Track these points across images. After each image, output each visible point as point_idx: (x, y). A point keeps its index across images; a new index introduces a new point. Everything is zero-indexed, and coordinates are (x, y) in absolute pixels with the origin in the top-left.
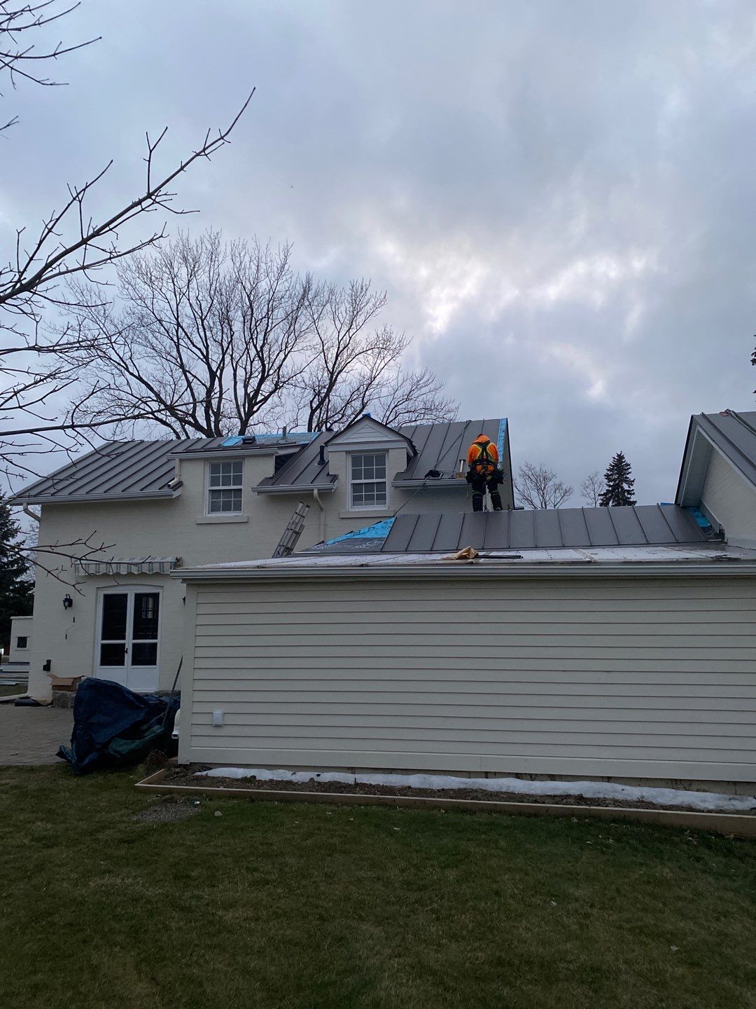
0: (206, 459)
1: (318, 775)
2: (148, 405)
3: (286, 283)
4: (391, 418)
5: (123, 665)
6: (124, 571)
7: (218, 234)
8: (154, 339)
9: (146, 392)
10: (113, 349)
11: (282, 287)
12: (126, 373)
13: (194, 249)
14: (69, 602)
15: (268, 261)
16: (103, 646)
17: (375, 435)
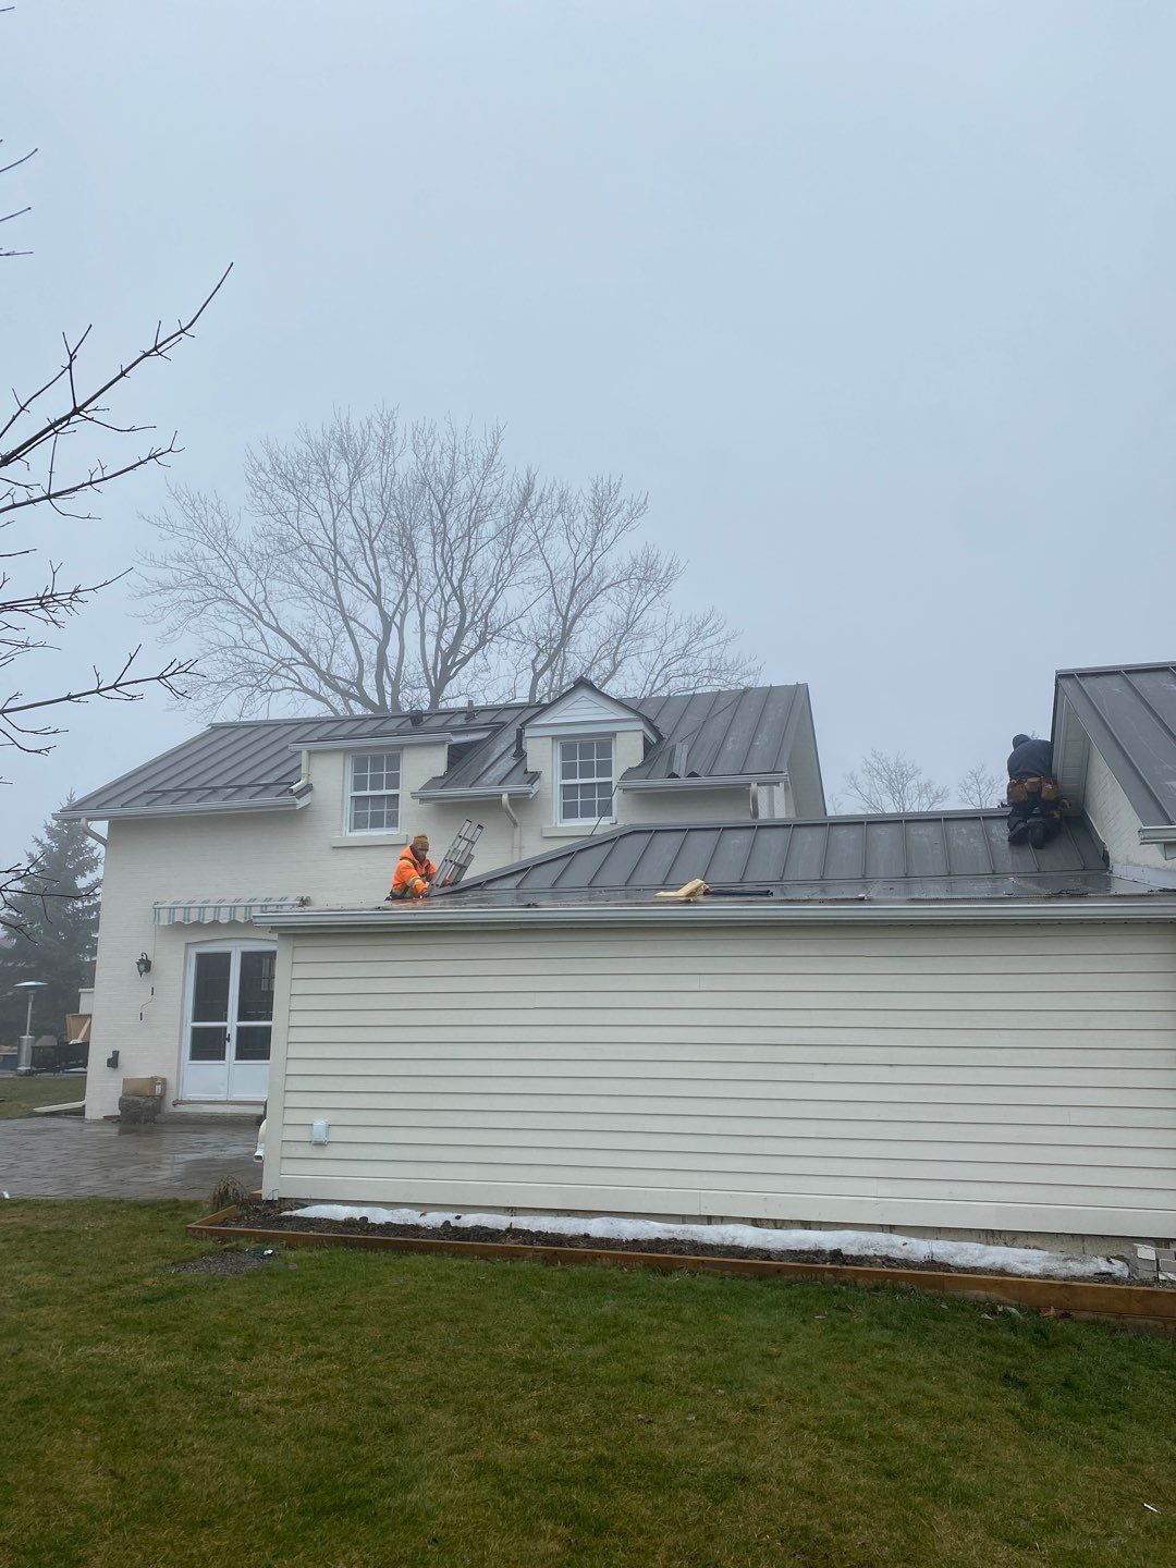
0: (346, 751)
1: (458, 1218)
2: (292, 670)
3: (495, 483)
4: (658, 684)
5: (224, 1059)
6: (224, 919)
7: (392, 413)
8: (302, 573)
9: (287, 651)
10: (239, 586)
11: (490, 489)
12: (260, 623)
13: (359, 435)
14: (145, 965)
15: (469, 451)
16: (195, 1030)
17: (595, 711)
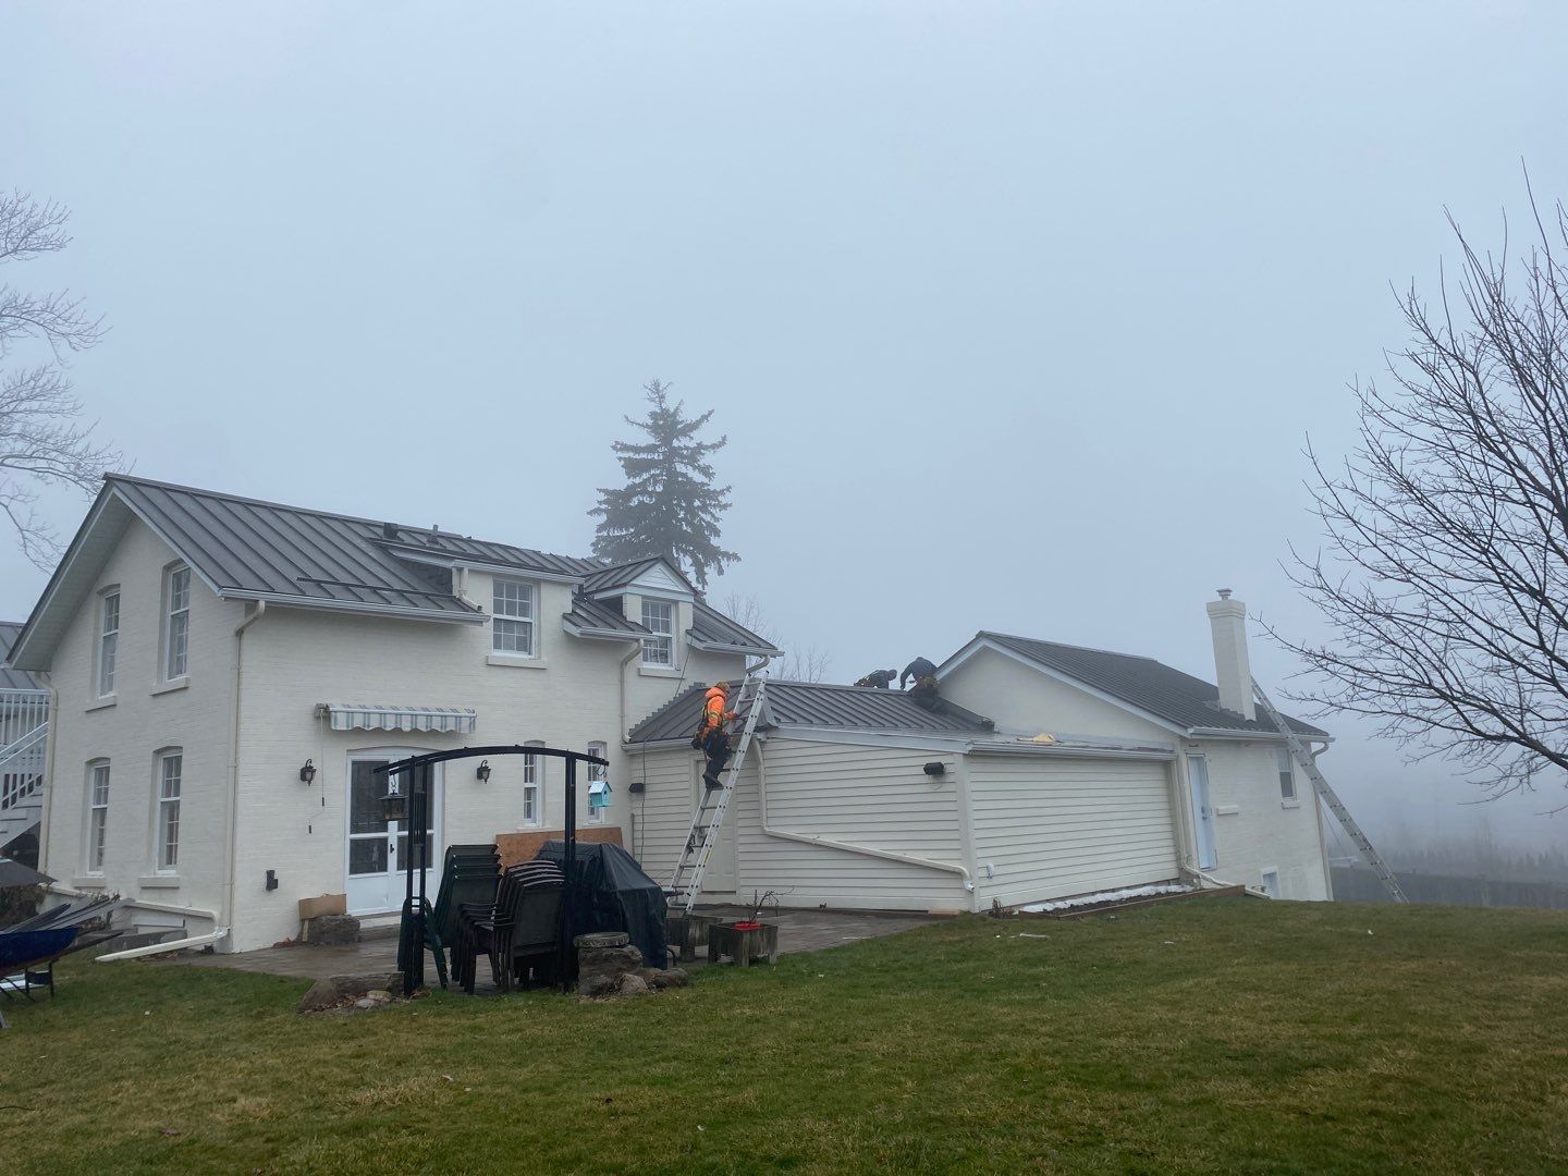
0: (495, 576)
5: (386, 870)
16: (352, 841)
17: (662, 581)
